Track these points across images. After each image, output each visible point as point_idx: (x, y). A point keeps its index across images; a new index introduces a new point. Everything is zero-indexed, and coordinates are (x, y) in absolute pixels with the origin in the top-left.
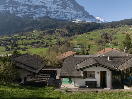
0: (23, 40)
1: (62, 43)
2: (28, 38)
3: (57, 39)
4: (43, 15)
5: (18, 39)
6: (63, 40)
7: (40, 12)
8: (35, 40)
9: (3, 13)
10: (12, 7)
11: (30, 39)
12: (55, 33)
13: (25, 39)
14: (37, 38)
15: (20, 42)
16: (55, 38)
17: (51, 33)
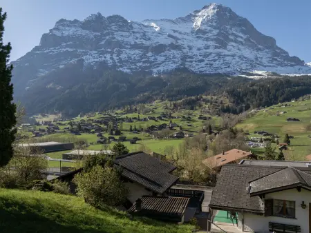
0: (132, 122)
1: (216, 128)
2: (142, 116)
3: (205, 118)
4: (174, 66)
5: (123, 120)
6: (218, 121)
7: (168, 58)
8: (156, 121)
9: (95, 68)
10: (112, 53)
11: (145, 120)
12: (200, 106)
13: (135, 118)
14: (160, 118)
15: (126, 125)
16: (199, 118)
17: (192, 105)
